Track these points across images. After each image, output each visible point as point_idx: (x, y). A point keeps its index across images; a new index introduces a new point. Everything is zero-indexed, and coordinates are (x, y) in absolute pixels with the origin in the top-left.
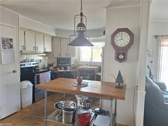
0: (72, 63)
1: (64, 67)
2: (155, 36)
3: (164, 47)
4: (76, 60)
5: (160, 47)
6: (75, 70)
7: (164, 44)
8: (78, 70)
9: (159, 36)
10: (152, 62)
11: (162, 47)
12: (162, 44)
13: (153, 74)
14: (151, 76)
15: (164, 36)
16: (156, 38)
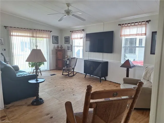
2: (5, 26)
3: (14, 37)
5: (10, 37)
7: (13, 34)
9: (8, 27)
10: (5, 50)
11: (12, 37)
12: (12, 34)
13: (7, 60)
14: (6, 62)
15: (12, 27)
16: (6, 29)
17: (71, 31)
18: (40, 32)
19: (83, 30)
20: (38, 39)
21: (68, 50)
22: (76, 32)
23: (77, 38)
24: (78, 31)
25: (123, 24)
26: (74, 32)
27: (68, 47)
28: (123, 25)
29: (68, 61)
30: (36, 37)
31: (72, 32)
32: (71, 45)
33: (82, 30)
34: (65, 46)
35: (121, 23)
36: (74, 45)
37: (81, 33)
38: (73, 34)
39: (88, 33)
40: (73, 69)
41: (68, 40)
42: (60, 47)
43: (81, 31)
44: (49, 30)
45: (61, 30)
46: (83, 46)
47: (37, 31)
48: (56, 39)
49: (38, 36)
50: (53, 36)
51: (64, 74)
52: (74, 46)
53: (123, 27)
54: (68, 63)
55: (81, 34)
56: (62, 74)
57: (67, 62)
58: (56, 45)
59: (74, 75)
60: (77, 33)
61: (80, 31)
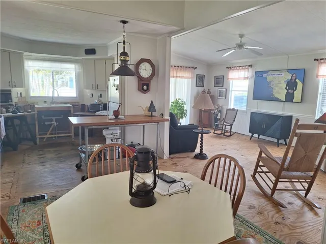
0: (15, 99)
1: (5, 108)
4: (21, 93)
6: (30, 112)
8: (36, 111)
17: (227, 68)
18: (181, 69)
19: (251, 66)
20: (178, 79)
21: (219, 96)
22: (237, 69)
23: (239, 78)
24: (241, 68)
25: (323, 59)
26: (233, 68)
27: (220, 92)
28: (322, 61)
29: (219, 113)
30: (177, 77)
31: (229, 68)
32: (226, 89)
33: (249, 66)
34: (215, 90)
35: (319, 58)
36: (230, 89)
37: (247, 70)
38: (231, 71)
39: (259, 70)
40: (231, 125)
41: (220, 81)
42: (206, 92)
43: (247, 67)
44: (187, 66)
45: (210, 66)
46: (248, 91)
47: (177, 69)
48: (200, 80)
49: (178, 75)
50: (197, 75)
51: (216, 132)
52: (231, 91)
53: (322, 63)
54: (218, 117)
55: (247, 73)
56: (214, 133)
57: (217, 115)
58: (201, 89)
59: (231, 135)
60: (240, 71)
61: (244, 67)
